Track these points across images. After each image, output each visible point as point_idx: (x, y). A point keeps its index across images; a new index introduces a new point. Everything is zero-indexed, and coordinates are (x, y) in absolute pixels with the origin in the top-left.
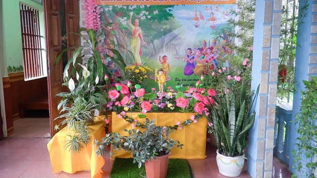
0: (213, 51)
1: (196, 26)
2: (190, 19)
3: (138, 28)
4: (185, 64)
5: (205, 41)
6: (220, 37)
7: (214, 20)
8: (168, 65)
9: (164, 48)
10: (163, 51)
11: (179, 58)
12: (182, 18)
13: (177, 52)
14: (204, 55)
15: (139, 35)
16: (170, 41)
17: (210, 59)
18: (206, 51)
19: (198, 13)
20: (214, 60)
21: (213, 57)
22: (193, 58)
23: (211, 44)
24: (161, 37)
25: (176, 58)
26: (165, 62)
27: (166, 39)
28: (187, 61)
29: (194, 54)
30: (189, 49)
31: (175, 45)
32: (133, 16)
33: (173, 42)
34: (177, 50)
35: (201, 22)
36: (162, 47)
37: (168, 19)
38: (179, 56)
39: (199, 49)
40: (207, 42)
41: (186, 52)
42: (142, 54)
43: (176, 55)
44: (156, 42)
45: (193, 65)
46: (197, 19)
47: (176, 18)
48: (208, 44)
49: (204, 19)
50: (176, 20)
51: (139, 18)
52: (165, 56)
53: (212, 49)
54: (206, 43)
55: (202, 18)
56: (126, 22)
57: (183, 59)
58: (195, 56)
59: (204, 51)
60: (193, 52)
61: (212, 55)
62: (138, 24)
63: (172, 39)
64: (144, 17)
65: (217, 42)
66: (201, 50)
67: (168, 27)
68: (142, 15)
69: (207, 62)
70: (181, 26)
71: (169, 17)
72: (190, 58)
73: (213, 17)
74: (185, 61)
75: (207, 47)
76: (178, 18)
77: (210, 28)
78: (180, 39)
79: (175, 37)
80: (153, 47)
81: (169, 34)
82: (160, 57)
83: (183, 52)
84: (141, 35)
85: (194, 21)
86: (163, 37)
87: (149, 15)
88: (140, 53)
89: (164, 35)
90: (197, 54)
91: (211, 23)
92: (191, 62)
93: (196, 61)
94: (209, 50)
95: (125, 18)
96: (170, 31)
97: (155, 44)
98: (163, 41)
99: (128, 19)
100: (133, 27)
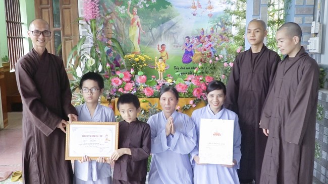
0: (210, 39)
1: (194, 15)
2: (188, 8)
3: (136, 16)
4: (183, 52)
5: (203, 29)
6: (218, 25)
7: (211, 8)
8: (167, 54)
9: (163, 37)
10: (161, 39)
11: (177, 47)
12: (180, 7)
13: (175, 41)
14: (202, 43)
15: (138, 24)
16: (169, 29)
17: (208, 47)
18: (204, 39)
19: (196, 2)
20: (212, 48)
21: (210, 45)
22: (191, 46)
23: (209, 33)
24: (159, 25)
25: (174, 46)
26: (163, 50)
27: (164, 27)
28: (186, 49)
29: (192, 42)
30: (187, 37)
31: (173, 34)
32: (131, 5)
33: (171, 30)
34: (176, 38)
35: (199, 11)
36: (160, 36)
37: (166, 8)
38: (177, 44)
39: (197, 37)
40: (205, 30)
41: (184, 41)
42: (140, 42)
43: (175, 43)
44: (155, 31)
45: (191, 54)
46: (195, 7)
47: (174, 7)
48: (205, 32)
49: (201, 8)
50: (174, 8)
51: (138, 7)
52: (163, 45)
53: (209, 37)
54: (203, 32)
55: (200, 6)
56: (124, 11)
57: (182, 48)
58: (193, 44)
59: (202, 39)
60: (191, 41)
61: (209, 43)
62: (136, 13)
63: (171, 27)
64: (142, 5)
65: (215, 30)
66: (199, 38)
67: (166, 15)
68: (140, 3)
69: (205, 50)
70: (179, 14)
71: (167, 6)
72: (188, 46)
73: (210, 6)
74: (183, 49)
75: (205, 35)
76: (176, 6)
77: (207, 16)
78: (178, 27)
79: (174, 25)
80: (151, 35)
81: (167, 22)
82: (158, 46)
83: (181, 40)
84: (140, 24)
85: (192, 9)
86: (161, 25)
87: (147, 3)
88: (139, 41)
89: (163, 23)
90: (195, 42)
91: (209, 11)
92: (189, 50)
93: (194, 49)
94: (206, 38)
95: (124, 7)
96: (168, 19)
97: (153, 32)
98: (161, 29)
99: (127, 7)
100: (131, 16)
